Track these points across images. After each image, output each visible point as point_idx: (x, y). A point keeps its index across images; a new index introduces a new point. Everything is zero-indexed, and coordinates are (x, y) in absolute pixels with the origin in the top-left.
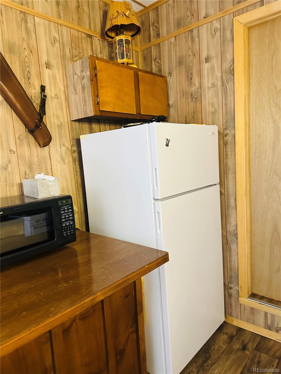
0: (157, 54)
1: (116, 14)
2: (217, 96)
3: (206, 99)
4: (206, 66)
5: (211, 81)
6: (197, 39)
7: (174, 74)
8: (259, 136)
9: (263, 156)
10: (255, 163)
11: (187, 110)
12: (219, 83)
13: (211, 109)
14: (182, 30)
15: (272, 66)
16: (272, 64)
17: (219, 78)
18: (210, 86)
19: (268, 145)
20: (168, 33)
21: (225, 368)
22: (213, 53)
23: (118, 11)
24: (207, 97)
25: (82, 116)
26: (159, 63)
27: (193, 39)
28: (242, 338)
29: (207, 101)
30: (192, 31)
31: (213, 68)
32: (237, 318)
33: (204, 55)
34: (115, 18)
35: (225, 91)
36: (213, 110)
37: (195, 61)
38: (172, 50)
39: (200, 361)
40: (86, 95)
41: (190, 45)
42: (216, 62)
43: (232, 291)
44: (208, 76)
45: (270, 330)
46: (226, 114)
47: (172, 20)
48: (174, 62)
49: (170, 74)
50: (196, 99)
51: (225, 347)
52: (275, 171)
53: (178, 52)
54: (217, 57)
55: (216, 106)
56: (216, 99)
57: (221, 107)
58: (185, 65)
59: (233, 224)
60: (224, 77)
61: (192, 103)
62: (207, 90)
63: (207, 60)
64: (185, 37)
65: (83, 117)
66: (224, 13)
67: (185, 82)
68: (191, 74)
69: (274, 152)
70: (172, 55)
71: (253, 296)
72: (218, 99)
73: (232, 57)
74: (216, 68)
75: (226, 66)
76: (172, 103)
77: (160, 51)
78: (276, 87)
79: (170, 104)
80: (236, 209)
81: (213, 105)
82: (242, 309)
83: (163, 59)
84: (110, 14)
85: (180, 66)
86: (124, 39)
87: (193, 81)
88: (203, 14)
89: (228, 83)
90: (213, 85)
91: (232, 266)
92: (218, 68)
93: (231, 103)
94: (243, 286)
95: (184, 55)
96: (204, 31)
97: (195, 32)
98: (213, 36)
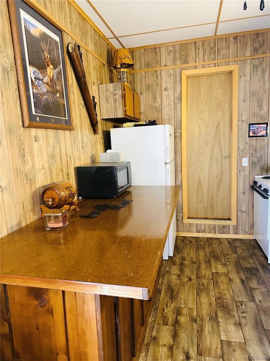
0: (132, 79)
1: (124, 57)
2: (171, 111)
3: (164, 111)
4: (165, 93)
5: (168, 102)
6: (160, 77)
7: (144, 94)
8: (192, 133)
9: (193, 144)
10: (189, 148)
11: (153, 117)
12: (173, 104)
13: (168, 118)
14: (150, 69)
15: (198, 99)
16: (198, 97)
17: (173, 101)
18: (167, 104)
19: (196, 138)
20: (140, 69)
21: (188, 250)
22: (169, 86)
23: (124, 55)
24: (165, 110)
25: (108, 118)
26: (133, 85)
27: (157, 76)
28: (187, 239)
29: (165, 112)
30: (156, 71)
31: (169, 95)
32: (182, 231)
33: (164, 86)
34: (123, 59)
35: (175, 108)
36: (169, 118)
37: (159, 88)
38: (143, 79)
39: (176, 250)
40: (118, 105)
41: (155, 79)
42: (171, 92)
43: (179, 217)
44: (166, 99)
45: (199, 232)
46: (176, 121)
47: (143, 62)
48: (144, 87)
49: (141, 94)
50: (158, 111)
51: (183, 244)
52: (199, 151)
53: (147, 81)
54: (171, 89)
55: (171, 116)
56: (170, 112)
57: (173, 117)
58: (152, 90)
59: (179, 181)
60: (175, 101)
61: (156, 113)
62: (165, 107)
63: (166, 90)
64: (152, 74)
65: (114, 117)
66: (176, 66)
67: (152, 100)
68: (156, 96)
69: (199, 142)
70: (143, 82)
71: (189, 218)
72: (172, 112)
73: (180, 91)
74: (171, 95)
75: (177, 94)
76: (143, 111)
77: (134, 78)
78: (200, 109)
79: (141, 112)
80: (182, 172)
81: (169, 115)
82: (185, 225)
83: (136, 84)
84: (119, 55)
85: (148, 90)
86: (125, 71)
87: (156, 100)
88: (163, 64)
89: (178, 104)
90: (169, 104)
91: (179, 203)
92: (172, 95)
93: (179, 115)
94: (185, 213)
95: (151, 84)
96: (164, 74)
97: (158, 73)
98: (169, 77)
